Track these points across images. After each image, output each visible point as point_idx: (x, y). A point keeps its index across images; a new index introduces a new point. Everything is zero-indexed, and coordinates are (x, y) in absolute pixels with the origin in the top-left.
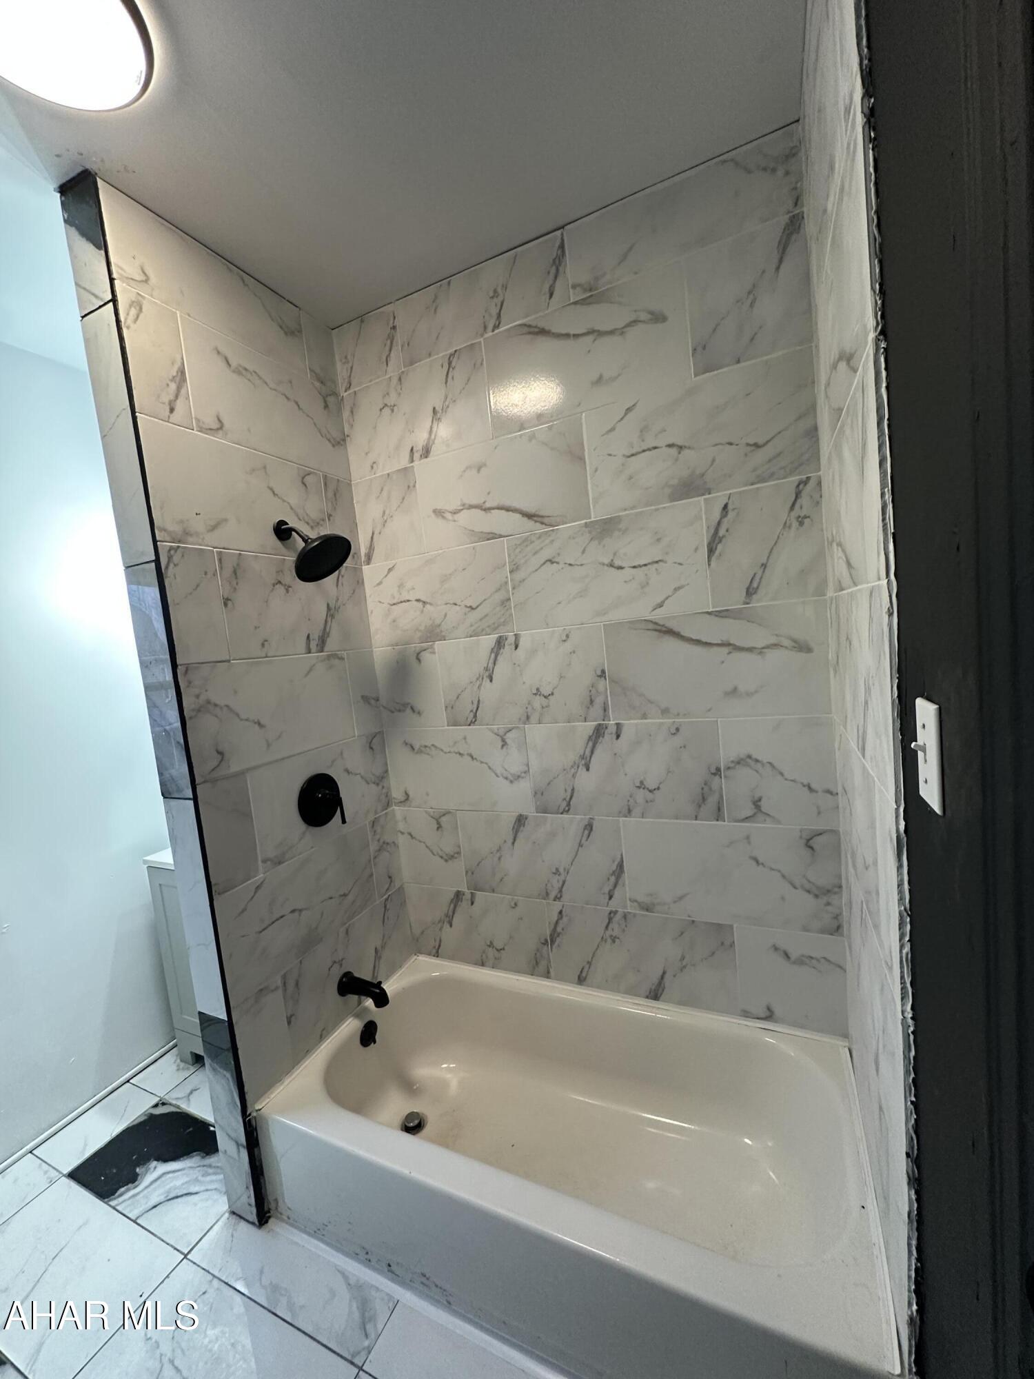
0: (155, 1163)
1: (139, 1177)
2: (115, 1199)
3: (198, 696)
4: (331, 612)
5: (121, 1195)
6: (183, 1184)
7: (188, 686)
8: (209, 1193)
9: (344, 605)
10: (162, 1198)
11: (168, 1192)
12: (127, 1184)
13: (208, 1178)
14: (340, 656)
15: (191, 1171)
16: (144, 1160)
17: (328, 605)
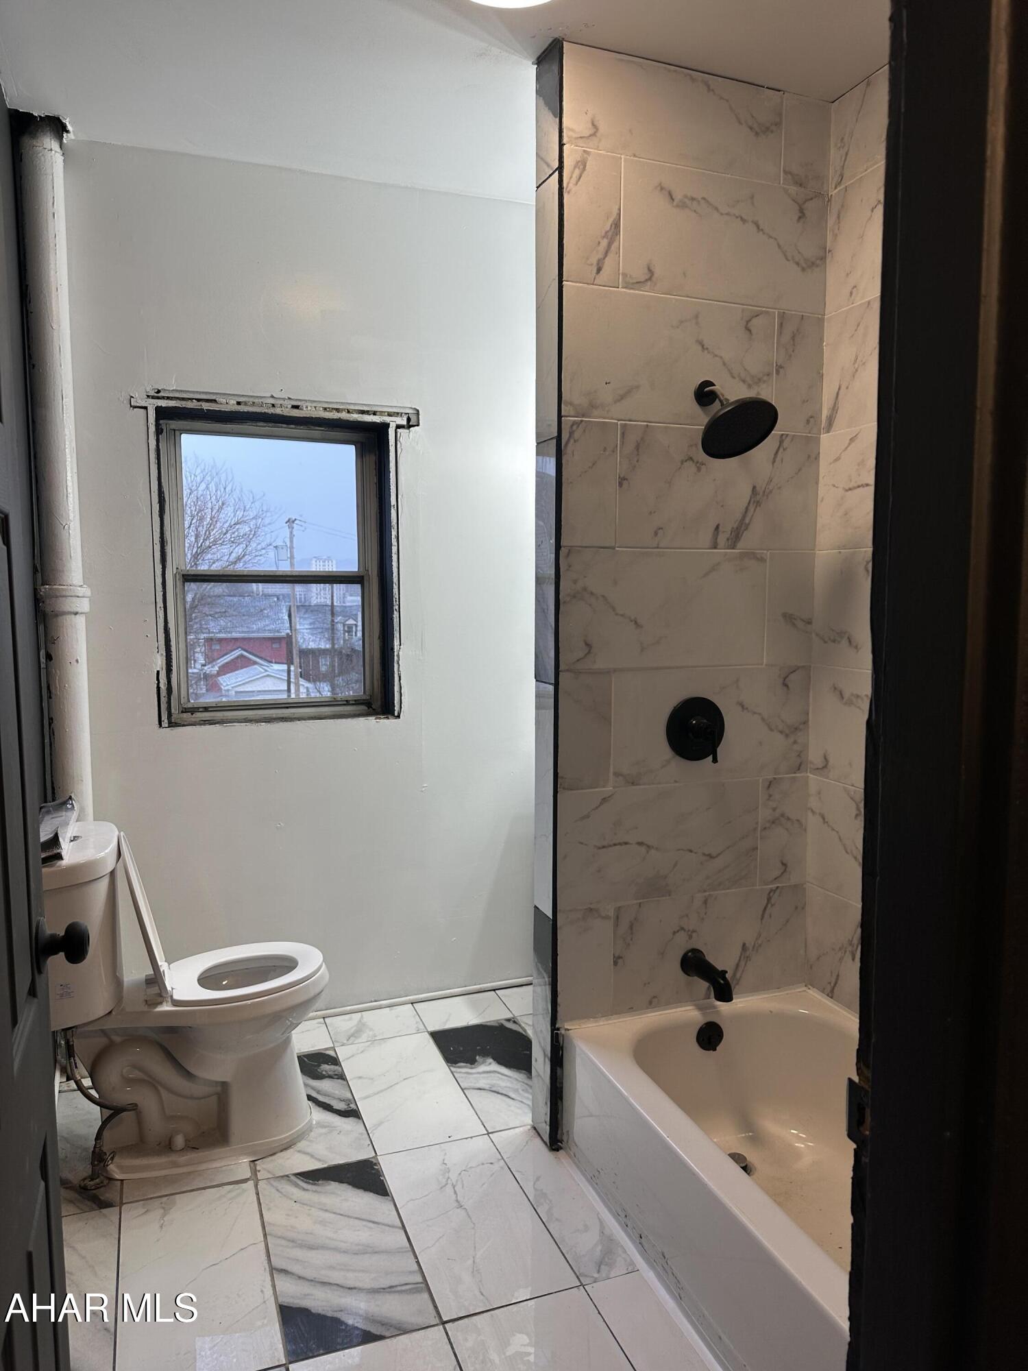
0: (491, 1060)
1: (476, 1064)
2: (455, 1067)
3: (575, 582)
4: (757, 497)
5: (459, 1067)
6: (506, 1087)
7: (568, 570)
8: (522, 1104)
9: (780, 488)
10: (487, 1087)
11: (493, 1086)
12: (466, 1063)
13: (526, 1095)
14: (758, 556)
15: (515, 1082)
16: (485, 1054)
17: (754, 487)
